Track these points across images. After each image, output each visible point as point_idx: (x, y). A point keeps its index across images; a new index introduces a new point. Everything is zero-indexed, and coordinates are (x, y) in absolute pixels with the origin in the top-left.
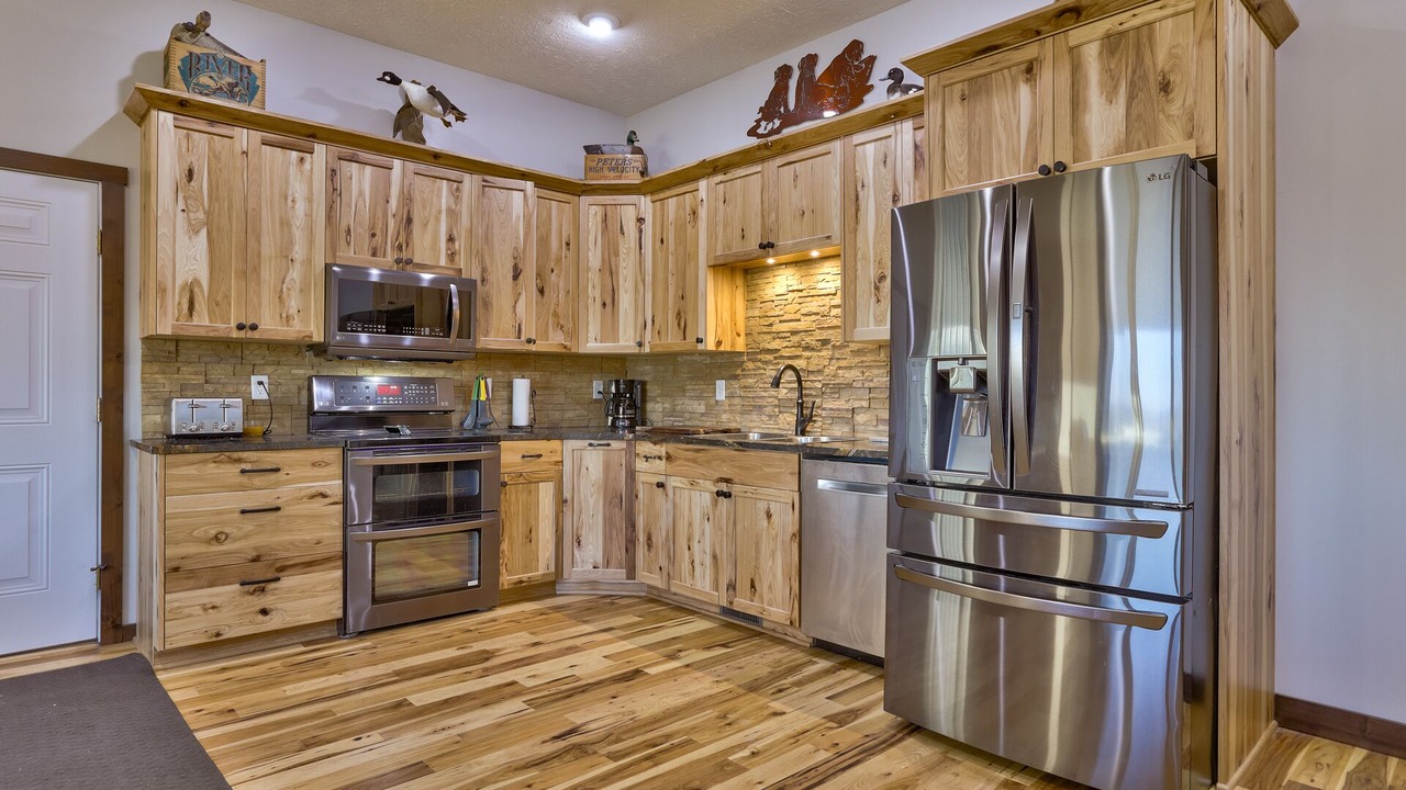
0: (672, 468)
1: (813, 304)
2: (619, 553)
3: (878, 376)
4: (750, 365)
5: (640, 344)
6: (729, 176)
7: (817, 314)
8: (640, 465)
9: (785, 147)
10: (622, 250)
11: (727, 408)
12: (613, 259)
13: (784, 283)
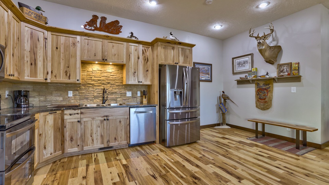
0: (82, 116)
1: (105, 74)
2: (59, 146)
3: (123, 91)
4: (83, 87)
5: (46, 79)
6: (90, 38)
7: (107, 76)
8: (66, 117)
9: (111, 39)
10: (38, 46)
11: (73, 99)
12: (35, 49)
13: (96, 68)
